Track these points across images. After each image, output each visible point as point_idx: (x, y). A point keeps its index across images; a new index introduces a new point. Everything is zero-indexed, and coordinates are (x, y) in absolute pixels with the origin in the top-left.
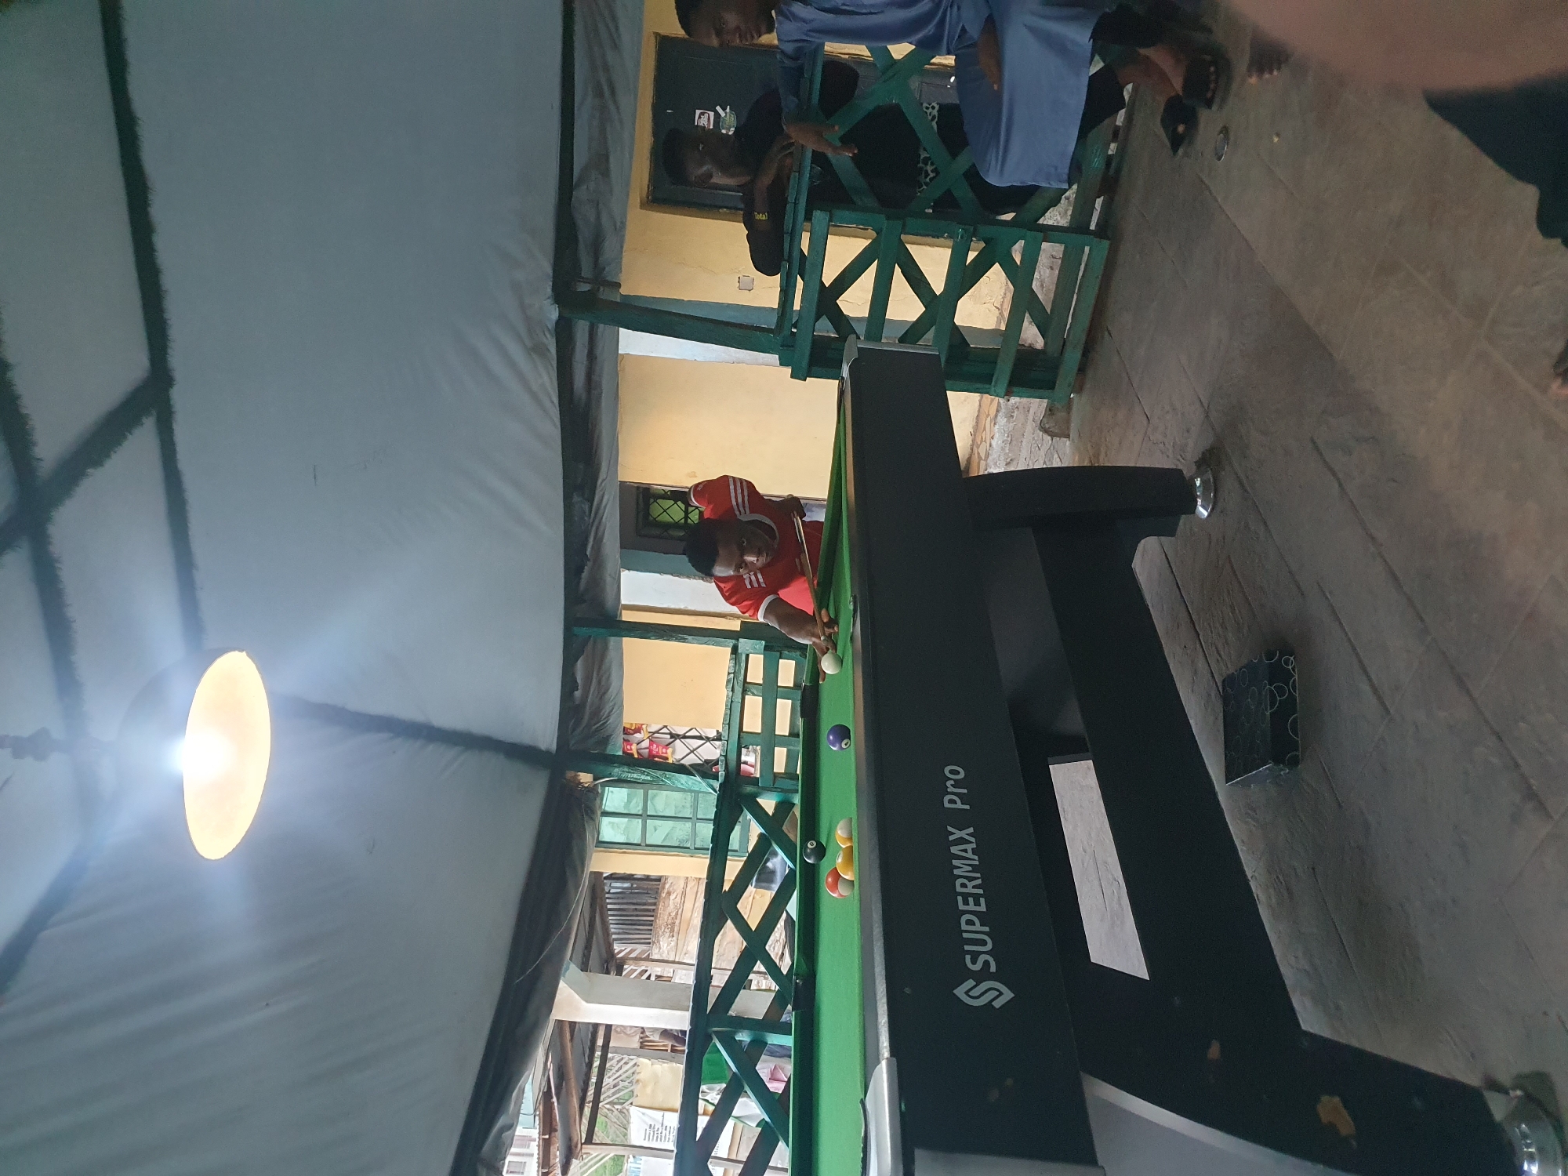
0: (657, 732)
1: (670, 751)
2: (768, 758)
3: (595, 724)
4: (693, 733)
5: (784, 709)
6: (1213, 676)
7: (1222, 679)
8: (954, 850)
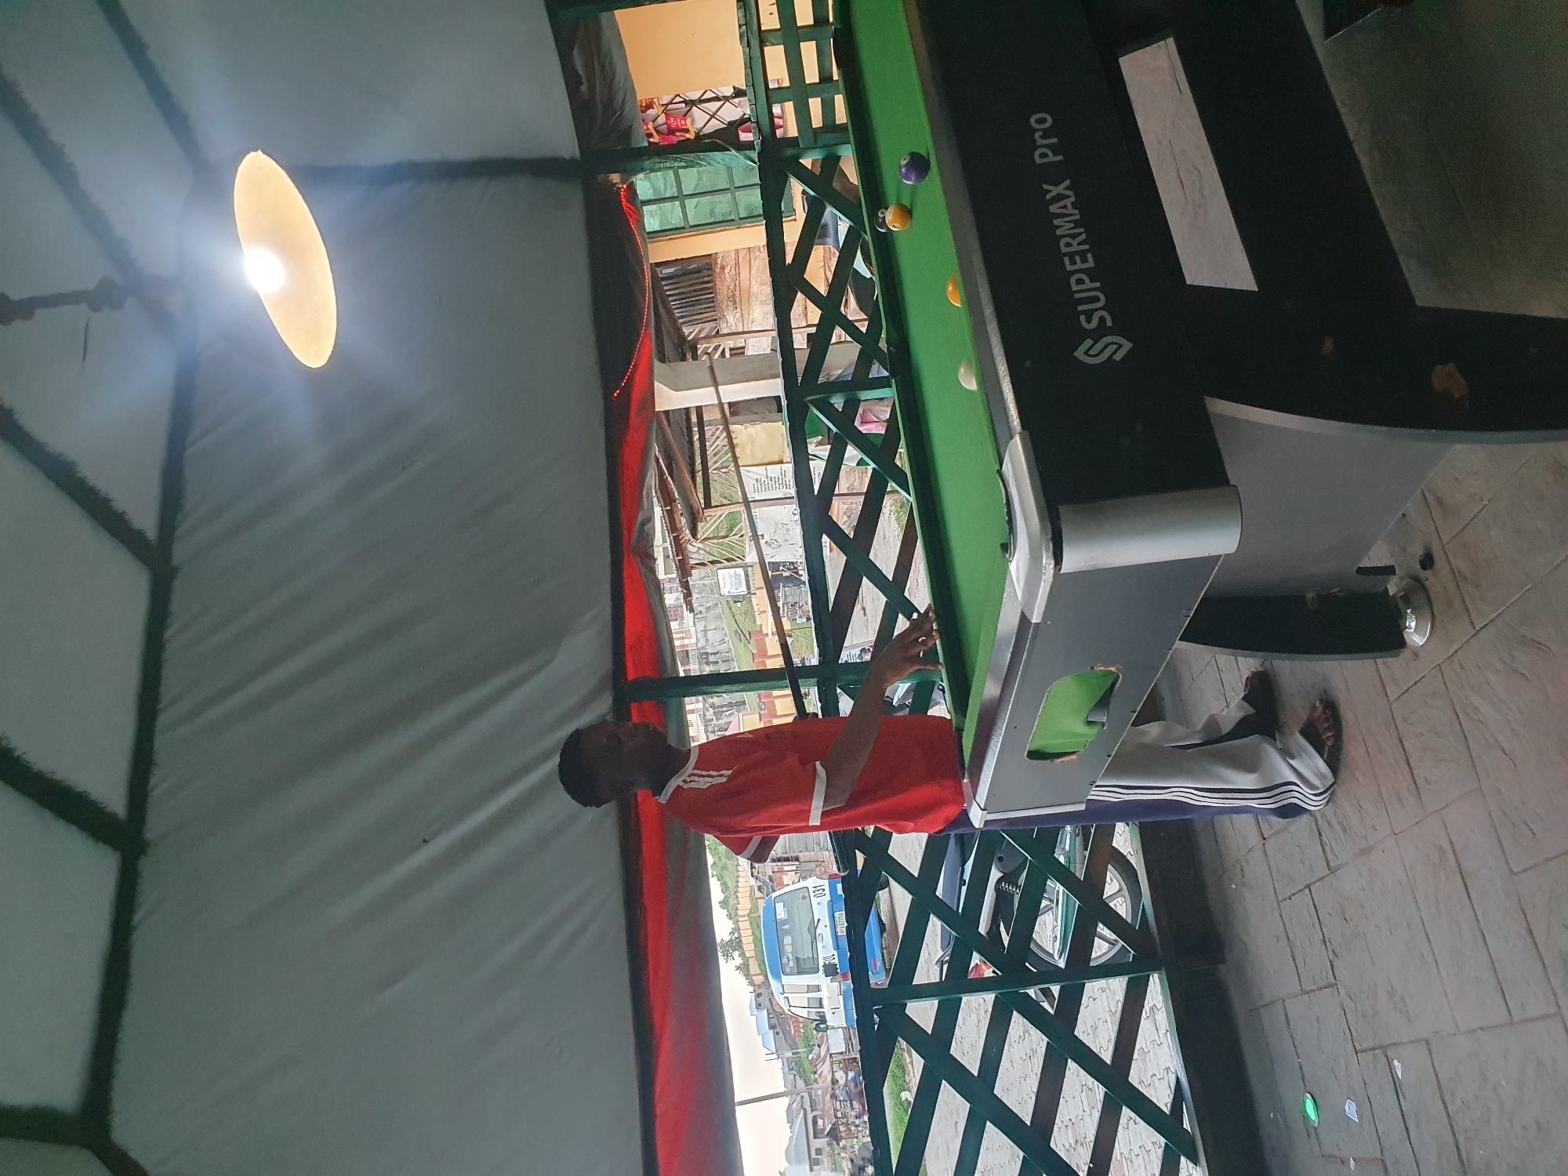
0: (671, 102)
1: (688, 121)
2: (803, 114)
3: (612, 118)
4: (709, 95)
5: (808, 50)
8: (1053, 209)
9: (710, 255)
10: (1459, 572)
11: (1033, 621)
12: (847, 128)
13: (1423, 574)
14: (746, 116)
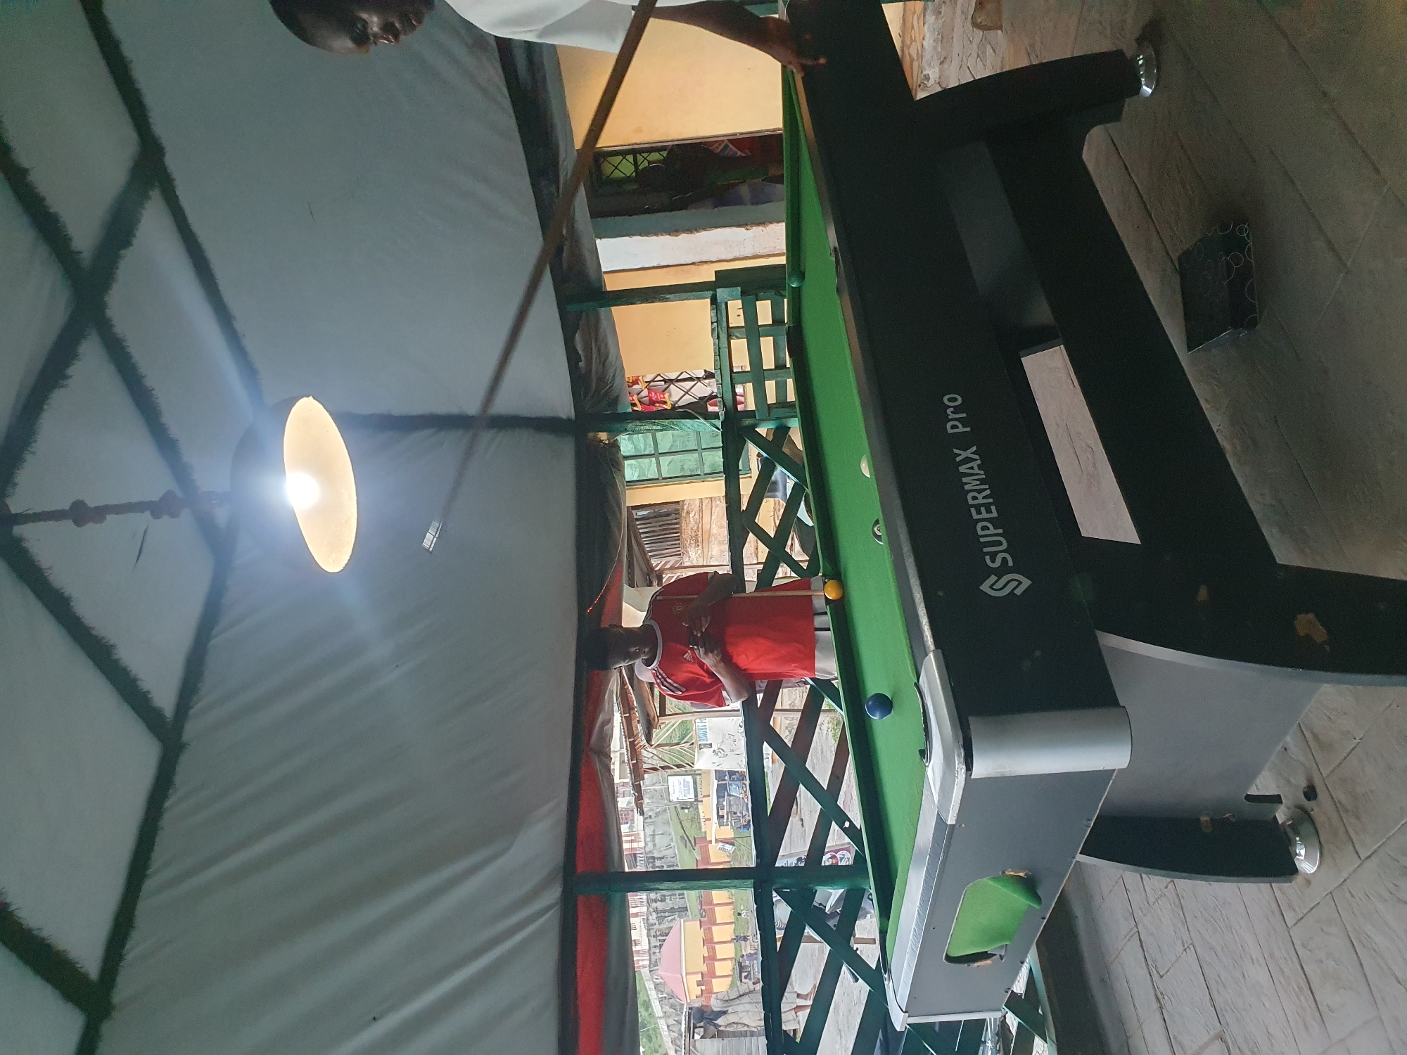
0: (653, 381)
1: (667, 395)
2: (760, 393)
3: (603, 389)
4: (684, 376)
5: (767, 344)
6: (1168, 253)
7: (1178, 254)
8: (962, 469)
9: (678, 502)
10: (1340, 803)
11: (949, 823)
12: (795, 405)
13: (1307, 804)
14: (714, 394)
